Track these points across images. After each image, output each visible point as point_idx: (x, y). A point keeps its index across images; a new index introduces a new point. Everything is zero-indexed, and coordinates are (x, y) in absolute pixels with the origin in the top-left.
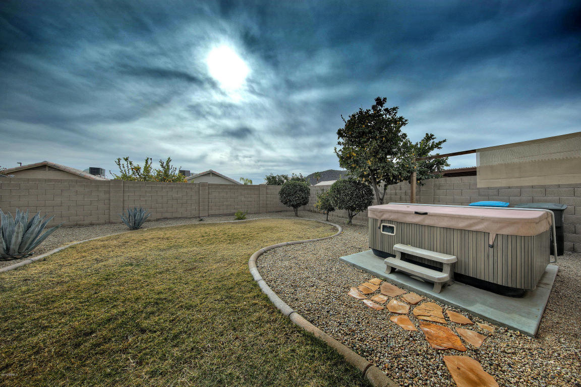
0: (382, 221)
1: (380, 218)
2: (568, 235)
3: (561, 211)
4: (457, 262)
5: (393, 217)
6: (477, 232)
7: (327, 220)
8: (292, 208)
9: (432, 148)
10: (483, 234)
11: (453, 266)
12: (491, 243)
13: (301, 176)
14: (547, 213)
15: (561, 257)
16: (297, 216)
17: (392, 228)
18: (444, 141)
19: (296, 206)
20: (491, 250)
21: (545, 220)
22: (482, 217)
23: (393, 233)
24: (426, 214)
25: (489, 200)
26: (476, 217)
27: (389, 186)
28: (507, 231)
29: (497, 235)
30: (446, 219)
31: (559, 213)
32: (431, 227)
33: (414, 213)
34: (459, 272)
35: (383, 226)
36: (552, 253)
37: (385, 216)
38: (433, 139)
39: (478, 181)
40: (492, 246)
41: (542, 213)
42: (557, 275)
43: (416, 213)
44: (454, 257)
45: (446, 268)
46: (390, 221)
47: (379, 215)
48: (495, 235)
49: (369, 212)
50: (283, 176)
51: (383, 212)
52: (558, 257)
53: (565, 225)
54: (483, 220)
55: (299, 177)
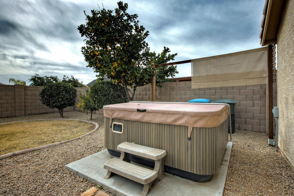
0: (113, 120)
1: (111, 116)
2: (237, 120)
3: (234, 104)
4: (167, 155)
5: (121, 115)
6: (180, 126)
7: (91, 119)
8: (57, 109)
9: (168, 59)
10: (184, 127)
11: (164, 160)
12: (189, 136)
13: (73, 78)
14: (226, 106)
15: (234, 134)
16: (63, 117)
17: (120, 126)
18: (176, 54)
19: (61, 108)
20: (189, 142)
21: (225, 112)
22: (184, 112)
23: (122, 132)
24: (144, 111)
25: (200, 98)
26: (180, 112)
27: (138, 88)
28: (200, 124)
29: (193, 128)
30: (159, 115)
31: (232, 105)
32: (149, 123)
33: (136, 110)
34: (168, 165)
35: (114, 125)
36: (229, 132)
37: (115, 115)
38: (169, 52)
39: (192, 83)
40: (190, 139)
41: (223, 106)
42: (232, 151)
43: (138, 110)
44: (164, 151)
45: (157, 163)
46: (119, 120)
47: (111, 113)
48: (192, 129)
49: (104, 111)
50: (52, 78)
51: (113, 110)
52: (232, 135)
53: (236, 113)
54: (185, 114)
55: (72, 79)
